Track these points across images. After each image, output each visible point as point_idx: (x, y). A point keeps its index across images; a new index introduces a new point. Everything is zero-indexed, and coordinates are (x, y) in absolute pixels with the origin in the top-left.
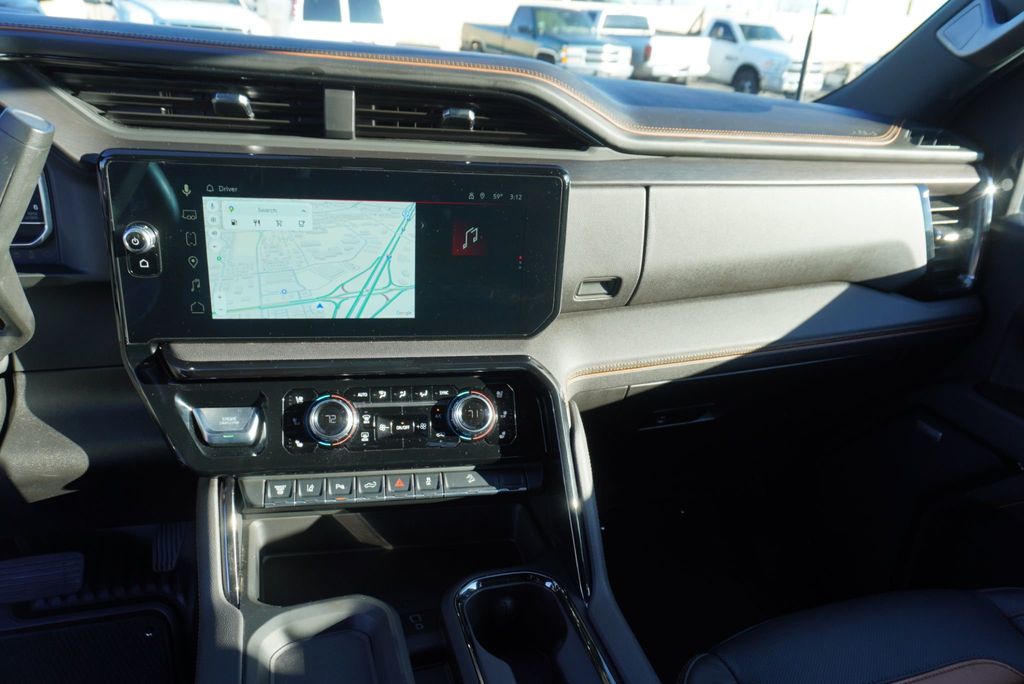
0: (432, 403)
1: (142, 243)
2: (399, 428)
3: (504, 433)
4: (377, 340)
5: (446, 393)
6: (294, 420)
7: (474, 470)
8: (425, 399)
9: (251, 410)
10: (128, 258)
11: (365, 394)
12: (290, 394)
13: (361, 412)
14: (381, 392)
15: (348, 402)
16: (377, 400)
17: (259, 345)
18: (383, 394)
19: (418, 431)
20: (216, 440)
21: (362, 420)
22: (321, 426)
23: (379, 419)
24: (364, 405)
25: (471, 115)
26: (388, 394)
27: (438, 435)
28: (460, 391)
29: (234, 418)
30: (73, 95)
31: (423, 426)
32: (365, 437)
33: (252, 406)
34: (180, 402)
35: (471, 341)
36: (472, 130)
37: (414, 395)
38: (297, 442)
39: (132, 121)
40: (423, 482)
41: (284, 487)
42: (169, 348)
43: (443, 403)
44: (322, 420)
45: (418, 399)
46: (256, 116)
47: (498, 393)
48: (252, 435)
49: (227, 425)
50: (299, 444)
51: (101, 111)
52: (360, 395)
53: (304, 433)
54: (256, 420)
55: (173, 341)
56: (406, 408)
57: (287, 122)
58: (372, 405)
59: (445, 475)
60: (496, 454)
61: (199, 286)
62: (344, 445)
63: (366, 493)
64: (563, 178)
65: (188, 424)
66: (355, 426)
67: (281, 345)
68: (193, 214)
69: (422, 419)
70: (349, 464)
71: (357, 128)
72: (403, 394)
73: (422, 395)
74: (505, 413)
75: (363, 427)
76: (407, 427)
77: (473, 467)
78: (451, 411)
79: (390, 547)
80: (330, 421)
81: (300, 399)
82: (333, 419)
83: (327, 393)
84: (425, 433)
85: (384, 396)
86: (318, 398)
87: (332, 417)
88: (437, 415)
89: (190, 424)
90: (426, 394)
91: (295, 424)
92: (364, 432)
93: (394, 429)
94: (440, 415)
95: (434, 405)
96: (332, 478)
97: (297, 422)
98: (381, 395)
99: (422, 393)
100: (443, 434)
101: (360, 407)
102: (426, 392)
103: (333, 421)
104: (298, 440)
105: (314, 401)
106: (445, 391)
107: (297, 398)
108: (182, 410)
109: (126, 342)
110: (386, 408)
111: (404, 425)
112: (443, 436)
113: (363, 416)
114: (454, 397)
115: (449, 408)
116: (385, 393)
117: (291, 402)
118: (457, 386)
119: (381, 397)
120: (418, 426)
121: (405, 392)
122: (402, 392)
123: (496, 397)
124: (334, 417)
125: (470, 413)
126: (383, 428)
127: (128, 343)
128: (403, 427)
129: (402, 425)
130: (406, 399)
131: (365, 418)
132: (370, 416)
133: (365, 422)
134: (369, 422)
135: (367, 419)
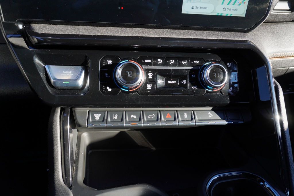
0: (190, 68)
2: (169, 82)
3: (231, 88)
5: (198, 62)
6: (106, 74)
7: (212, 110)
9: (80, 68)
11: (149, 61)
12: (103, 58)
13: (147, 71)
14: (159, 60)
15: (139, 65)
16: (156, 64)
18: (160, 61)
19: (181, 85)
20: (58, 85)
21: (148, 76)
22: (123, 78)
23: (158, 76)
24: (149, 67)
26: (163, 61)
27: (193, 88)
28: (206, 62)
29: (70, 72)
31: (184, 82)
32: (149, 87)
33: (81, 65)
34: (37, 61)
37: (179, 63)
38: (108, 88)
40: (182, 116)
41: (100, 115)
42: (29, 26)
43: (196, 68)
44: (124, 74)
45: (181, 65)
47: (228, 64)
48: (80, 83)
49: (65, 76)
50: (109, 90)
52: (146, 61)
53: (113, 82)
54: (83, 74)
55: (32, 22)
56: (174, 70)
58: (154, 67)
59: (195, 112)
60: (228, 101)
62: (136, 91)
63: (149, 121)
65: (42, 75)
69: (184, 77)
70: (139, 103)
72: (172, 62)
75: (148, 81)
76: (174, 82)
77: (211, 108)
79: (154, 149)
81: (110, 62)
82: (131, 74)
83: (126, 58)
84: (185, 86)
85: (161, 62)
86: (121, 62)
87: (130, 73)
88: (192, 76)
89: (43, 75)
90: (186, 63)
91: (107, 77)
92: (149, 83)
93: (166, 83)
94: (194, 75)
95: (191, 69)
96: (128, 111)
97: (108, 76)
98: (159, 62)
99: (184, 62)
100: (196, 87)
101: (146, 68)
102: (186, 61)
103: (130, 75)
104: (108, 86)
105: (118, 63)
106: (197, 61)
107: (108, 61)
108: (38, 65)
109: (2, 20)
110: (162, 69)
111: (172, 81)
112: (196, 88)
113: (148, 74)
114: (203, 65)
115: (200, 72)
116: (161, 60)
117: (104, 63)
118: (204, 59)
119: (159, 63)
120: (181, 82)
121: (173, 61)
122: (171, 61)
123: (227, 66)
124: (131, 73)
125: (215, 74)
126: (160, 82)
127: (3, 21)
128: (172, 82)
129: (171, 81)
130: (174, 65)
131: (149, 75)
132: (152, 74)
133: (149, 78)
134: (152, 78)
135: (150, 76)
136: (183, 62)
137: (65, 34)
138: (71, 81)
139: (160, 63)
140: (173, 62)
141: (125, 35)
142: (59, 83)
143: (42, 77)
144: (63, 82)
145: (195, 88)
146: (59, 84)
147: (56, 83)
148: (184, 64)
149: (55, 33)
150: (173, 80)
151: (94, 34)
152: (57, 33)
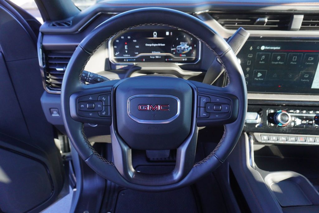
0: (314, 115)
2: (303, 122)
6: (271, 117)
8: (311, 114)
11: (292, 111)
12: (269, 109)
13: (292, 116)
15: (288, 113)
16: (296, 113)
19: (309, 123)
21: (292, 119)
24: (292, 114)
27: (316, 125)
29: (252, 116)
31: (311, 122)
32: (292, 124)
33: (257, 112)
37: (308, 112)
38: (271, 124)
39: (230, 28)
40: (309, 139)
41: (267, 137)
44: (282, 118)
53: (275, 121)
54: (259, 116)
56: (306, 116)
57: (277, 26)
58: (295, 115)
59: (316, 138)
61: (248, 77)
62: (286, 126)
63: (292, 141)
68: (251, 55)
69: (311, 120)
76: (305, 122)
79: (283, 157)
83: (280, 110)
84: (312, 124)
87: (284, 118)
91: (271, 119)
92: (292, 122)
96: (280, 136)
102: (312, 111)
105: (278, 112)
107: (271, 111)
110: (299, 116)
116: (299, 111)
122: (304, 111)
130: (306, 113)
136: (310, 112)
144: (250, 121)
147: (247, 121)
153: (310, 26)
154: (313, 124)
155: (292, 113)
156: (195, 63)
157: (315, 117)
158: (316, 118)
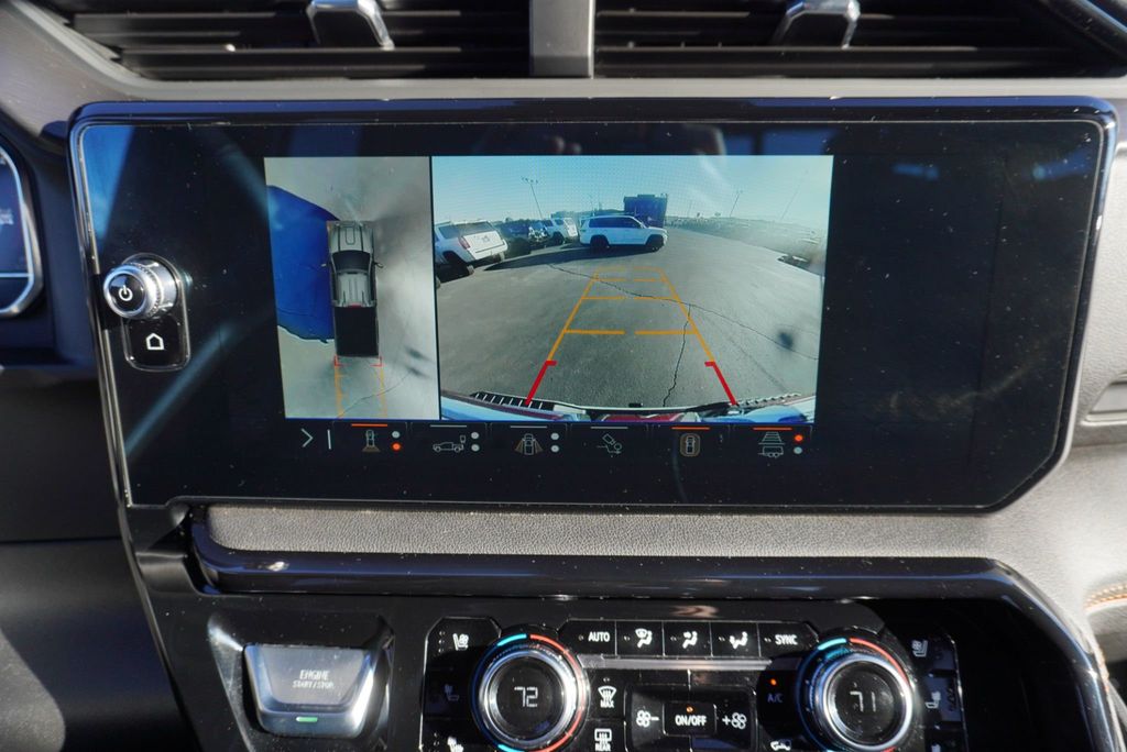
0: (759, 665)
1: (140, 297)
2: (681, 720)
3: (937, 749)
4: (634, 511)
5: (791, 640)
6: (448, 689)
8: (740, 652)
9: (357, 658)
10: (124, 331)
11: (604, 636)
12: (442, 626)
13: (597, 678)
14: (641, 633)
15: (566, 652)
16: (629, 650)
17: (382, 514)
18: (644, 637)
19: (728, 732)
20: (281, 725)
21: (596, 698)
22: (504, 718)
23: (636, 698)
24: (603, 662)
25: (854, 13)
26: (656, 638)
27: (775, 745)
28: (824, 639)
29: (325, 674)
30: (66, 25)
31: (739, 721)
32: (603, 741)
33: (362, 647)
34: (220, 638)
35: (845, 518)
36: (846, 47)
37: (716, 642)
38: (451, 742)
42: (205, 518)
43: (784, 665)
44: (508, 699)
45: (724, 651)
46: (397, 42)
47: (916, 645)
48: (357, 716)
49: (309, 690)
50: (455, 747)
51: (115, 55)
52: (593, 637)
53: (467, 724)
54: (371, 679)
55: (213, 503)
57: (457, 49)
58: (620, 663)
64: (1103, 123)
65: (231, 687)
66: (582, 708)
67: (428, 517)
69: (736, 703)
71: (598, 56)
72: (691, 639)
73: (735, 642)
74: (936, 696)
75: (597, 715)
76: (700, 720)
78: (804, 690)
80: (526, 701)
81: (462, 641)
82: (532, 697)
83: (522, 626)
84: (744, 737)
85: (648, 641)
86: (500, 640)
87: (529, 693)
88: (770, 698)
89: (234, 685)
90: (744, 640)
91: (449, 699)
92: (602, 727)
93: (670, 723)
94: (778, 696)
95: (763, 668)
97: (453, 693)
98: (639, 639)
99: (736, 638)
100: (787, 744)
101: (593, 665)
102: (745, 634)
103: (531, 701)
104: (453, 736)
105: (492, 647)
106: (789, 633)
107: (455, 636)
108: (220, 648)
109: (126, 502)
110: (653, 671)
111: (692, 714)
112: (788, 749)
113: (600, 689)
114: (811, 651)
115: (800, 678)
116: (650, 633)
117: (442, 646)
118: (816, 625)
119: (640, 645)
120: (726, 720)
121: (695, 633)
122: (687, 635)
123: (912, 656)
124: (533, 693)
125: (857, 697)
126: (644, 719)
127: (130, 504)
128: (692, 718)
129: (688, 715)
130: (697, 652)
131: (603, 695)
132: (615, 690)
133: (603, 704)
134: (612, 705)
135: (608, 697)
136: (732, 639)
137: (313, 550)
138: (324, 715)
139: (644, 645)
140: (693, 642)
141: (514, 553)
142: (282, 720)
143: (228, 695)
144: (298, 719)
145: (783, 747)
146: (284, 723)
147: (274, 721)
148: (735, 647)
149: (282, 549)
150: (695, 713)
151: (408, 551)
152: (287, 549)
153: (682, 48)
154: (755, 736)
155: (599, 648)
156: (14, 308)
157: (764, 676)
158: (774, 690)
